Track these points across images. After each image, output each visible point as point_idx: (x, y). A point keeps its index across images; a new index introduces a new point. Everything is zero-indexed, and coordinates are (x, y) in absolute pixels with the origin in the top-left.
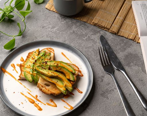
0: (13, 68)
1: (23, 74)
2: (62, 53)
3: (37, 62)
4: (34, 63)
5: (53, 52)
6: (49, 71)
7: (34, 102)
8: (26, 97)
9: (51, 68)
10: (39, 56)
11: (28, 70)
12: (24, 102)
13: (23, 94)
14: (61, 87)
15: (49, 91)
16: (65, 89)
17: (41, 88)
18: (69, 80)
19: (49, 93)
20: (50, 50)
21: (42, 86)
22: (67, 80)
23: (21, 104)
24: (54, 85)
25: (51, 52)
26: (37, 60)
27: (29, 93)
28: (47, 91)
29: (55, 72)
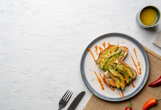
0: (95, 49)
1: (99, 60)
2: (134, 50)
3: (112, 57)
4: (109, 58)
5: (127, 52)
6: (115, 71)
7: (101, 82)
8: (97, 76)
9: (118, 70)
10: (115, 53)
11: (103, 60)
12: (95, 80)
13: (96, 73)
14: (118, 85)
15: (109, 82)
16: (119, 87)
17: (105, 79)
18: (125, 81)
19: (109, 84)
20: (126, 49)
21: (106, 78)
22: (124, 81)
23: (92, 80)
24: (114, 81)
25: (126, 51)
26: (113, 56)
27: (100, 74)
28: (107, 82)
29: (119, 74)
